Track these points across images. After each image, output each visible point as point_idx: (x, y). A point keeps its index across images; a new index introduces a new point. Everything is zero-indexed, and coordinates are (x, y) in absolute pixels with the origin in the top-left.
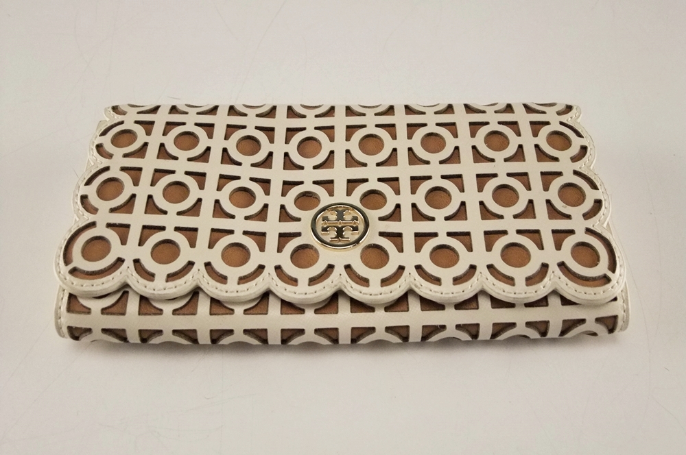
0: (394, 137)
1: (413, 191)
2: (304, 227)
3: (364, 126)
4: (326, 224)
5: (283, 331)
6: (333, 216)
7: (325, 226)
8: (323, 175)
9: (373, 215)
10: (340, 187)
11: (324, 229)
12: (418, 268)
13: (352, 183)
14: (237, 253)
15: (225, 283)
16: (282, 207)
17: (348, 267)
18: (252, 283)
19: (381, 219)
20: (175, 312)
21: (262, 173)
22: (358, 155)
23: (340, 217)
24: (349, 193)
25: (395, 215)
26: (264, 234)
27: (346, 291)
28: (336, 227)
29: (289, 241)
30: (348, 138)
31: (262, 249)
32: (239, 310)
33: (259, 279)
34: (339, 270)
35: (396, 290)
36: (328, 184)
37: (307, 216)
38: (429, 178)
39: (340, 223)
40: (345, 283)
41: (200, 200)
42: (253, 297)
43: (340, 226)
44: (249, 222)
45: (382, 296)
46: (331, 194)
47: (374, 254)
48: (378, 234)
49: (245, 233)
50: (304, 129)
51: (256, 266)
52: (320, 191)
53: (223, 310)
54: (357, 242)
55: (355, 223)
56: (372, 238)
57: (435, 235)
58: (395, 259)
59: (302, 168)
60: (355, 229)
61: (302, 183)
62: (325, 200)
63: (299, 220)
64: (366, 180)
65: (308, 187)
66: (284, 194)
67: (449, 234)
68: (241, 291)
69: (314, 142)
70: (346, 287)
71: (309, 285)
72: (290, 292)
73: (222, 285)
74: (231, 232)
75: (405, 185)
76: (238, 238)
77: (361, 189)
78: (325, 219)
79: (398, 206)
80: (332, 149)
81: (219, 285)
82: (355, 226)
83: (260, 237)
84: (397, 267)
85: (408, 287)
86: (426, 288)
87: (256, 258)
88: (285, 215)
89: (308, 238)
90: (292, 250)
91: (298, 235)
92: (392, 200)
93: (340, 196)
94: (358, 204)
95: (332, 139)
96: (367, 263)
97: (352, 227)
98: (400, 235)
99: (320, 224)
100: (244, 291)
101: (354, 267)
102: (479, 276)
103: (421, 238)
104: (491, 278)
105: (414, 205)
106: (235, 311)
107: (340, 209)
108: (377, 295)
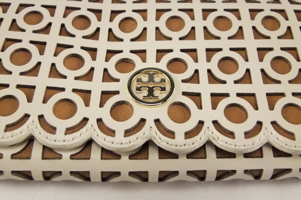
0: (193, 18)
1: (209, 60)
2: (121, 86)
3: (170, 10)
4: (139, 84)
5: (102, 173)
6: (145, 78)
7: (139, 86)
8: (139, 46)
9: (178, 78)
10: (151, 56)
11: (138, 89)
12: (215, 123)
13: (161, 53)
14: (66, 107)
15: (54, 133)
16: (106, 70)
17: (157, 121)
18: (77, 134)
19: (184, 81)
20: (13, 156)
21: (91, 43)
22: (165, 31)
23: (151, 79)
24: (158, 60)
25: (195, 78)
26: (89, 92)
27: (155, 141)
28: (147, 87)
29: (110, 98)
30: (157, 19)
31: (87, 104)
32: (66, 155)
33: (84, 130)
34: (150, 123)
35: (197, 142)
36: (142, 53)
37: (125, 77)
38: (220, 50)
39: (151, 84)
40: (154, 134)
41: (39, 64)
42: (78, 145)
43: (151, 86)
44: (78, 81)
45: (186, 147)
46: (144, 60)
47: (178, 110)
48: (181, 93)
49: (74, 90)
50: (124, 11)
51: (81, 119)
52: (135, 58)
53: (53, 155)
54: (165, 100)
55: (163, 84)
56: (177, 97)
57: (227, 95)
58: (196, 115)
59: (122, 40)
60: (163, 89)
61: (121, 51)
62: (139, 65)
63: (118, 80)
64: (171, 51)
65: (126, 55)
66: (107, 60)
67: (239, 95)
68: (68, 141)
69: (132, 21)
70: (155, 139)
71: (125, 136)
72: (109, 142)
73: (51, 135)
74: (63, 90)
75: (202, 55)
76: (68, 94)
77: (168, 57)
78: (139, 80)
79: (197, 71)
80: (145, 27)
81: (49, 135)
82: (163, 86)
83: (86, 94)
84: (198, 122)
85: (207, 139)
86: (223, 141)
87: (82, 112)
88: (107, 77)
89: (125, 96)
90: (111, 106)
91: (117, 93)
92: (192, 66)
93: (151, 62)
94: (165, 69)
95: (145, 19)
96: (173, 118)
97: (161, 87)
98: (199, 95)
99: (135, 85)
100: (70, 140)
101: (163, 121)
102: (265, 131)
103: (216, 97)
104: (275, 133)
105: (209, 71)
106: (63, 156)
107: (151, 73)
108: (181, 146)
